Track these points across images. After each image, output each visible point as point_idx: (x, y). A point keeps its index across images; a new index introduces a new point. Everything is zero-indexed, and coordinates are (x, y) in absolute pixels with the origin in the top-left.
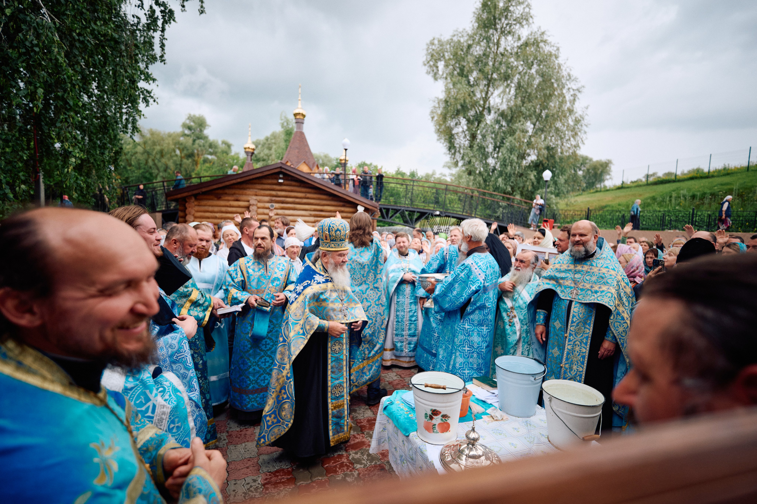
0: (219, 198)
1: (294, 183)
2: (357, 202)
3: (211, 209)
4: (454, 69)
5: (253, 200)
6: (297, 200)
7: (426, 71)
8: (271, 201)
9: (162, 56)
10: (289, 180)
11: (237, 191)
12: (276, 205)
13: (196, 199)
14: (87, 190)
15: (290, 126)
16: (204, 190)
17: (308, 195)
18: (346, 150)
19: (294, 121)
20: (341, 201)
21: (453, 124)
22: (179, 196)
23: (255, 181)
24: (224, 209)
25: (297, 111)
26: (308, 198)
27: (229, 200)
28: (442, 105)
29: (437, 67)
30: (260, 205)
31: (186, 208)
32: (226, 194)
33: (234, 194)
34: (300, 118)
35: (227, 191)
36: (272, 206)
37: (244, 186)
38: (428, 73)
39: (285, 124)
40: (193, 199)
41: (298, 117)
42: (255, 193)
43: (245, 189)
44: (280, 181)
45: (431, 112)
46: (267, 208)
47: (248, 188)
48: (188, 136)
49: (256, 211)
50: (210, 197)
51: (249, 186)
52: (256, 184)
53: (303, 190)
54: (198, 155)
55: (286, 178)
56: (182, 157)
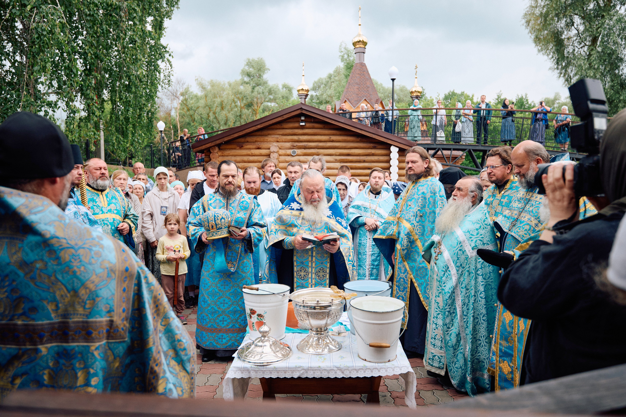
0: (241, 147)
1: (316, 125)
2: (389, 142)
5: (274, 147)
6: (321, 144)
8: (293, 148)
10: (311, 122)
11: (258, 139)
12: (298, 151)
13: (220, 149)
14: (118, 145)
15: (352, 59)
16: (226, 139)
17: (333, 138)
18: (393, 80)
19: (354, 51)
20: (371, 142)
21: (562, 23)
22: (203, 147)
23: (276, 126)
24: (246, 158)
25: (356, 40)
26: (333, 141)
27: (250, 149)
30: (282, 152)
32: (248, 142)
33: (256, 141)
34: (360, 47)
35: (249, 139)
36: (294, 152)
37: (265, 132)
39: (346, 56)
40: (217, 149)
41: (358, 46)
42: (275, 139)
43: (266, 135)
44: (301, 124)
45: (526, 14)
46: (288, 155)
47: (269, 134)
48: (247, 83)
49: (277, 159)
50: (233, 146)
51: (270, 132)
52: (277, 129)
53: (327, 132)
54: (257, 103)
55: (308, 120)
56: (241, 108)
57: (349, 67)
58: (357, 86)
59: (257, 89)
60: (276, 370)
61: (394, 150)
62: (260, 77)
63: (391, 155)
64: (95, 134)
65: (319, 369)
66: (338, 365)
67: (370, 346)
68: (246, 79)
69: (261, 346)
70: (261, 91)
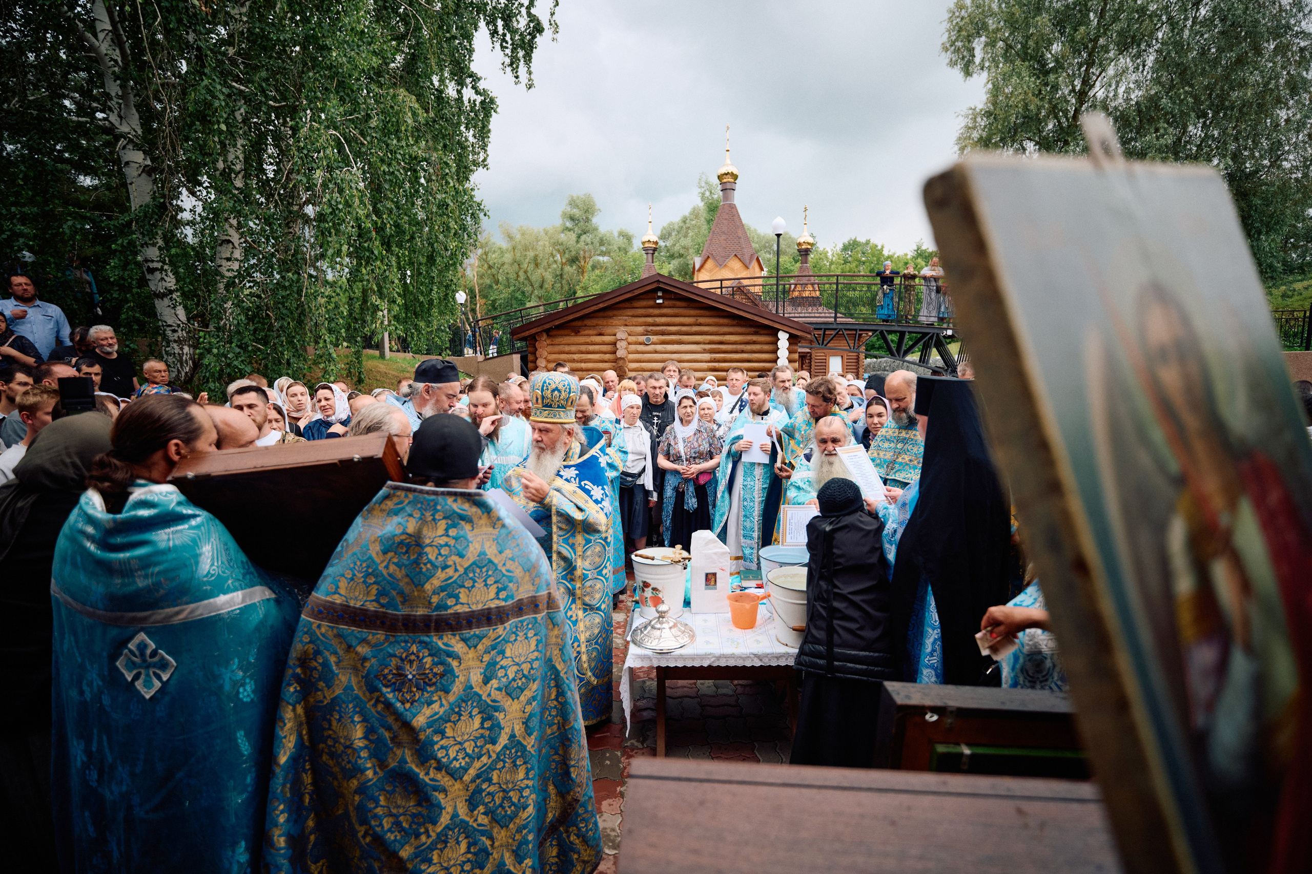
0: (577, 332)
1: (678, 303)
2: (777, 326)
3: (567, 348)
4: (1009, 47)
5: (622, 332)
6: (684, 329)
7: (948, 60)
8: (646, 333)
9: (484, 160)
10: (671, 299)
11: (601, 321)
12: (654, 338)
13: (549, 336)
15: (715, 197)
16: (557, 323)
17: (701, 320)
18: (779, 235)
19: (720, 187)
20: (751, 326)
22: (527, 333)
23: (624, 305)
24: (583, 348)
25: (723, 170)
26: (700, 325)
27: (589, 335)
28: (982, 122)
29: (971, 51)
30: (632, 339)
31: (536, 350)
32: (586, 325)
33: (597, 325)
34: (728, 182)
35: (588, 322)
36: (648, 340)
37: (610, 313)
38: (952, 64)
39: (707, 194)
40: (544, 336)
41: (725, 180)
42: (624, 323)
43: (610, 317)
44: (658, 301)
45: (959, 139)
46: (641, 344)
47: (614, 316)
48: (570, 230)
49: (626, 348)
50: (566, 332)
51: (616, 312)
52: (625, 308)
53: (692, 312)
54: (584, 257)
55: (668, 296)
56: (563, 264)
57: (712, 208)
58: (724, 237)
59: (583, 237)
60: (682, 657)
61: (783, 337)
62: (587, 220)
63: (779, 343)
64: (396, 328)
65: (732, 656)
66: (755, 651)
67: (794, 630)
68: (569, 224)
69: (659, 629)
70: (589, 240)
